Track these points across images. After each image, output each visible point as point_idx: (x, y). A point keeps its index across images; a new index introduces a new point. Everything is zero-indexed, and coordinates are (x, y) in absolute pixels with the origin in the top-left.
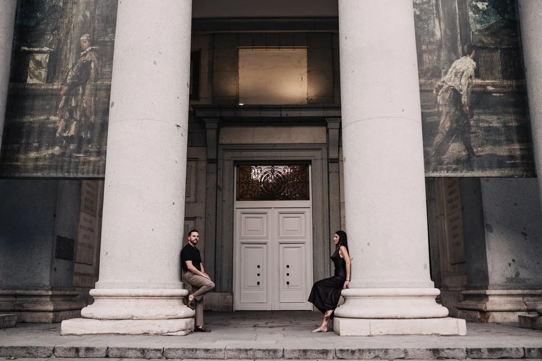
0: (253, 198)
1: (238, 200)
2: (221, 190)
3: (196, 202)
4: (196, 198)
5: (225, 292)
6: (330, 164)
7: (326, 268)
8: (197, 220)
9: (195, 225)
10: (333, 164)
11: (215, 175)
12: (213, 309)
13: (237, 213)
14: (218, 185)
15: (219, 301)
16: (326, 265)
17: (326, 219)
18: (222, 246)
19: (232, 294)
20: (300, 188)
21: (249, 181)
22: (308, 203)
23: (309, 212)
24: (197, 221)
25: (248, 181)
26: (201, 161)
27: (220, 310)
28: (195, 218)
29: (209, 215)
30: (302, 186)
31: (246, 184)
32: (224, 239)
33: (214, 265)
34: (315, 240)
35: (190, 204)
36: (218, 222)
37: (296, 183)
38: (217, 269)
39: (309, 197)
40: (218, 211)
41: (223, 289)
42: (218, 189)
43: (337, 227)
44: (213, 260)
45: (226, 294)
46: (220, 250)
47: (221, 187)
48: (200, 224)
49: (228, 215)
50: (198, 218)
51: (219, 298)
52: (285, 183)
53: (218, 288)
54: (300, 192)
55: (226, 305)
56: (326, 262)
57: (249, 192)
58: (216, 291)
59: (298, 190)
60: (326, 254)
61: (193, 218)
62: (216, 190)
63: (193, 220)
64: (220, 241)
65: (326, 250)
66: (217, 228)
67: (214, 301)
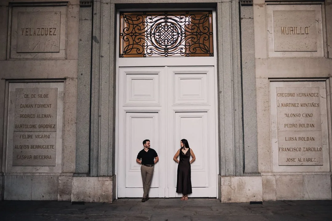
0: (140, 54)
1: (121, 56)
2: (97, 42)
3: (66, 59)
4: (66, 54)
5: (104, 176)
6: (242, 8)
7: (237, 145)
8: (68, 81)
9: (65, 88)
10: (246, 8)
11: (90, 22)
12: (87, 199)
13: (121, 74)
14: (94, 35)
15: (94, 188)
16: (237, 141)
17: (237, 79)
18: (99, 116)
19: (113, 177)
20: (201, 41)
21: (136, 33)
22: (211, 60)
23: (213, 72)
24: (67, 83)
25: (134, 32)
26: (72, 5)
27: (96, 201)
28: (65, 79)
29: (82, 74)
30: (204, 39)
31: (132, 36)
32: (102, 107)
33: (88, 141)
34: (222, 107)
35: (58, 61)
36: (93, 84)
37: (196, 35)
38: (92, 146)
39: (213, 53)
40: (93, 70)
41: (101, 172)
42: (93, 41)
43: (252, 90)
44: (88, 134)
45: (104, 179)
46: (96, 121)
47: (98, 38)
48: (72, 86)
49: (108, 75)
50: (68, 79)
51: (94, 185)
52: (182, 35)
53: (94, 171)
54: (202, 46)
55: (104, 194)
56: (237, 137)
57: (135, 46)
58: (91, 175)
59: (199, 44)
60: (237, 125)
61: (63, 80)
62: (91, 42)
63: (63, 82)
64: (96, 108)
65: (237, 121)
66: (93, 91)
67: (89, 188)
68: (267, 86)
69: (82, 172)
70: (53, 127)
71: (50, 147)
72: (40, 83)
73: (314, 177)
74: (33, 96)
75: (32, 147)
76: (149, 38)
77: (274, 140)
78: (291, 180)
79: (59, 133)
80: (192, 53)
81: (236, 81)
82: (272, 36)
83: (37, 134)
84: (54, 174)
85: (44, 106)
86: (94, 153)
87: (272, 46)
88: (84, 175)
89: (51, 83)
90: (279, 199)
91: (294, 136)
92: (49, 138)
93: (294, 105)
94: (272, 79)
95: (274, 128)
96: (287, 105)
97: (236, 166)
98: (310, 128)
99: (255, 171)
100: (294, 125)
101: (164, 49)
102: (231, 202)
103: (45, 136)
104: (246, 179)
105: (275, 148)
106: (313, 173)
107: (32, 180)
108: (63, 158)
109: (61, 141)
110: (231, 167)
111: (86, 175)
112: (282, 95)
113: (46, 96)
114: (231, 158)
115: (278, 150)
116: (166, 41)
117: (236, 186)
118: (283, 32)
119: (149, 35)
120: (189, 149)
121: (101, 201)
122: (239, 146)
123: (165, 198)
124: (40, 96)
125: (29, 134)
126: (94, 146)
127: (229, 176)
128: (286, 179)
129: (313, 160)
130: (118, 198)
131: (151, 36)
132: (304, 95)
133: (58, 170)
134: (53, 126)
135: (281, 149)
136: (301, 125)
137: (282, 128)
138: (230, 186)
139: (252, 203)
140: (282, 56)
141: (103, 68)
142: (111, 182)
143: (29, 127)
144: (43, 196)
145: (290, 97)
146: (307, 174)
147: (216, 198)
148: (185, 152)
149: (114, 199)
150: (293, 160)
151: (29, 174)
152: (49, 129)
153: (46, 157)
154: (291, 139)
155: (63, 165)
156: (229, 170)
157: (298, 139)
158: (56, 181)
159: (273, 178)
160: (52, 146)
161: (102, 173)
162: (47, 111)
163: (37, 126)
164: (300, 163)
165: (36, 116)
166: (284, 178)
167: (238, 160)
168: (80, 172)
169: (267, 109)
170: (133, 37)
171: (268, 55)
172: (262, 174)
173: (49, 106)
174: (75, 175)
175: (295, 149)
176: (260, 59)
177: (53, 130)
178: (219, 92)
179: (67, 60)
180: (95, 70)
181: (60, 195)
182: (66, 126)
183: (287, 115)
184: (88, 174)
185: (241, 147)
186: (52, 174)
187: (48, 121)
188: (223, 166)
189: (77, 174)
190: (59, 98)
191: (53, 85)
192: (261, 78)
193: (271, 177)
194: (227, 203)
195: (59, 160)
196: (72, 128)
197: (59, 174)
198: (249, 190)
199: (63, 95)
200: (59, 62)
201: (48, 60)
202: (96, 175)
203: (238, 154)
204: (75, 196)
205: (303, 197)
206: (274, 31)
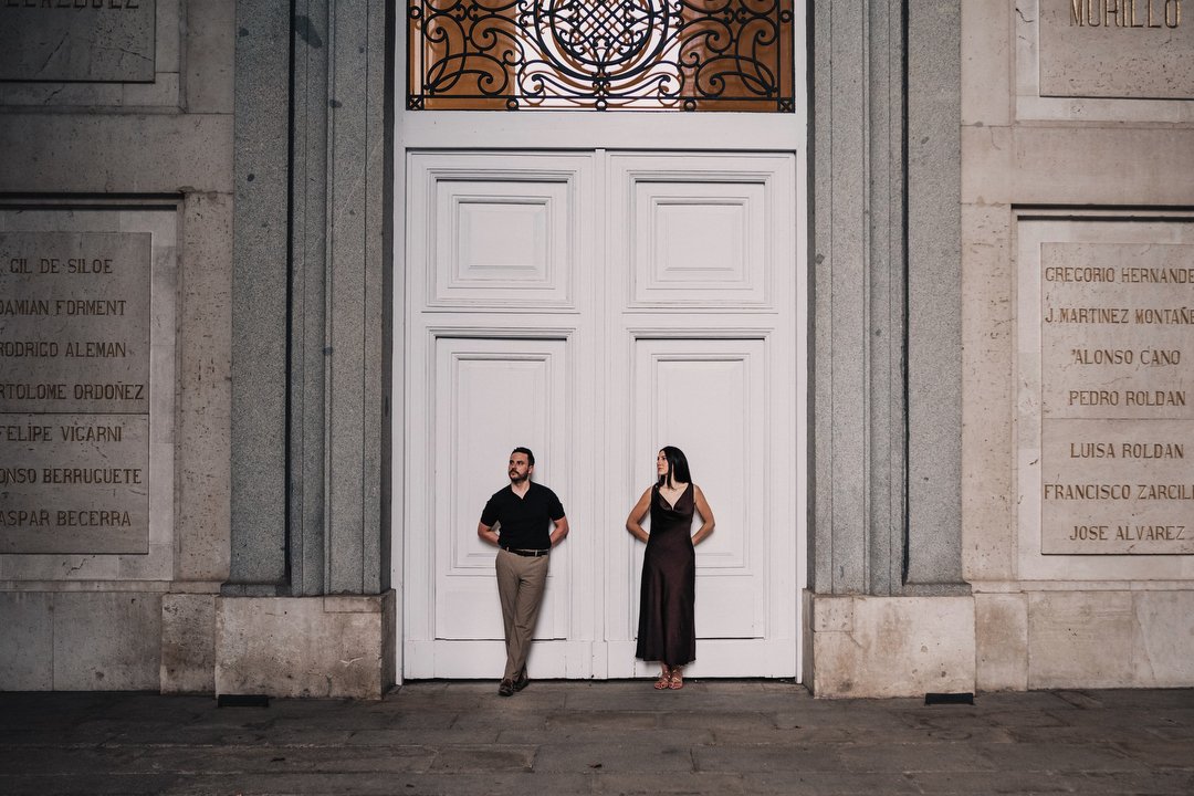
0: (495, 95)
1: (413, 103)
2: (317, 43)
3: (184, 111)
4: (184, 90)
5: (345, 594)
7: (882, 472)
8: (192, 206)
9: (181, 232)
12: (279, 686)
13: (413, 175)
14: (301, 10)
15: (308, 641)
16: (881, 456)
17: (888, 208)
18: (326, 351)
19: (384, 598)
20: (745, 48)
21: (476, 6)
22: (787, 128)
23: (789, 177)
24: (190, 213)
27: (314, 691)
28: (181, 195)
29: (251, 178)
30: (756, 39)
31: (458, 19)
32: (338, 315)
33: (280, 452)
34: (823, 321)
35: (149, 118)
36: (298, 219)
37: (726, 22)
38: (295, 472)
39: (792, 100)
40: (298, 159)
41: (335, 578)
42: (297, 36)
43: (945, 253)
44: (277, 426)
45: (348, 605)
46: (311, 373)
47: (318, 26)
48: (211, 228)
49: (359, 183)
50: (194, 197)
51: (309, 629)
52: (665, 21)
53: (305, 575)
54: (747, 67)
55: (346, 663)
56: (883, 440)
57: (472, 62)
58: (296, 588)
59: (737, 58)
60: (882, 395)
61: (173, 199)
62: (286, 41)
63: (173, 208)
64: (312, 320)
65: (882, 377)
66: (297, 249)
67: (286, 642)
68: (1004, 235)
69: (259, 576)
70: (136, 395)
71: (122, 476)
72: (76, 213)
73: (1174, 600)
74: (49, 266)
75: (50, 477)
76: (532, 30)
77: (1027, 455)
78: (1086, 611)
79: (160, 419)
80: (708, 97)
81: (882, 215)
82: (1031, 34)
83: (68, 421)
84: (142, 587)
85: (93, 308)
86: (306, 503)
87: (1031, 75)
88: (265, 589)
89: (123, 214)
90: (1038, 685)
91: (1104, 439)
92: (118, 438)
93: (1109, 316)
94: (1027, 211)
95: (1027, 405)
96: (1081, 315)
97: (873, 555)
98: (1167, 409)
99: (948, 575)
100: (1105, 397)
101: (594, 78)
102: (850, 694)
103: (104, 433)
104: (914, 607)
105: (1029, 485)
106: (1174, 586)
107: (51, 609)
108: (179, 521)
109: (168, 450)
110: (855, 559)
111: (272, 590)
112: (1062, 273)
113: (103, 266)
114: (856, 523)
115: (1039, 496)
116: (601, 43)
117: (873, 634)
118: (1076, 17)
119: (530, 19)
120: (691, 485)
121: (337, 691)
122: (889, 477)
123: (592, 681)
124: (79, 267)
125: (37, 421)
126: (304, 473)
127: (849, 593)
128: (1068, 608)
129: (1174, 532)
130: (406, 682)
131: (538, 20)
132: (1151, 275)
133: (158, 570)
134: (133, 392)
135: (1053, 491)
136: (1132, 397)
137: (1060, 406)
138: (849, 633)
139: (932, 699)
140: (1069, 116)
141: (338, 153)
142: (377, 619)
143: (33, 393)
144: (100, 675)
145: (1096, 285)
146: (1151, 586)
147: (792, 680)
148: (672, 495)
149: (389, 686)
150: (1097, 532)
151: (39, 587)
152: (118, 404)
153: (109, 518)
154: (1092, 450)
155: (178, 548)
156: (849, 572)
157: (1118, 451)
158: (151, 615)
159: (1017, 605)
160: (133, 474)
161: (338, 581)
162: (105, 329)
163: (68, 392)
164: (1124, 547)
165: (63, 349)
166: (1059, 603)
167: (883, 534)
168: (248, 577)
169: (1003, 330)
170: (467, 24)
171: (1013, 112)
172: (975, 587)
173: (117, 306)
174: (231, 589)
175: (1107, 492)
176: (979, 125)
177: (134, 405)
178: (814, 260)
179: (187, 117)
180: (307, 161)
181: (171, 671)
182: (190, 389)
183: (1081, 357)
184: (284, 586)
185: (897, 481)
186: (134, 587)
187: (114, 371)
188: (824, 557)
189: (235, 585)
190: (157, 274)
191: (132, 222)
192: (981, 203)
193: (1010, 599)
194: (838, 701)
195: (160, 531)
196: (213, 399)
197: (163, 588)
198: (924, 649)
199: (173, 263)
200: (154, 126)
201: (109, 114)
202: (314, 591)
203: (882, 507)
204: (233, 675)
205: (1131, 677)
206: (1042, 13)
